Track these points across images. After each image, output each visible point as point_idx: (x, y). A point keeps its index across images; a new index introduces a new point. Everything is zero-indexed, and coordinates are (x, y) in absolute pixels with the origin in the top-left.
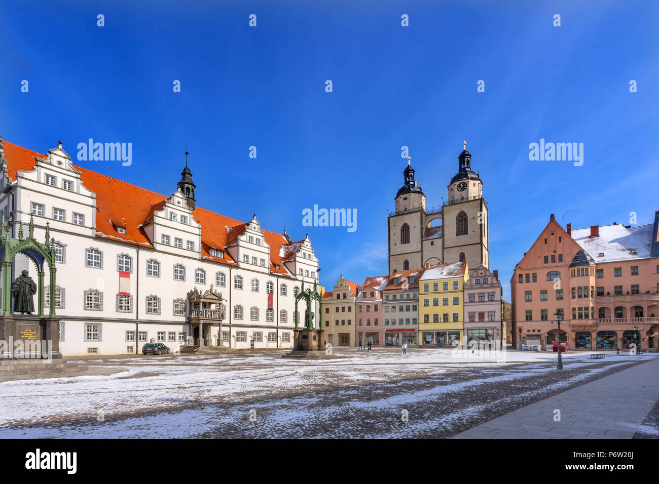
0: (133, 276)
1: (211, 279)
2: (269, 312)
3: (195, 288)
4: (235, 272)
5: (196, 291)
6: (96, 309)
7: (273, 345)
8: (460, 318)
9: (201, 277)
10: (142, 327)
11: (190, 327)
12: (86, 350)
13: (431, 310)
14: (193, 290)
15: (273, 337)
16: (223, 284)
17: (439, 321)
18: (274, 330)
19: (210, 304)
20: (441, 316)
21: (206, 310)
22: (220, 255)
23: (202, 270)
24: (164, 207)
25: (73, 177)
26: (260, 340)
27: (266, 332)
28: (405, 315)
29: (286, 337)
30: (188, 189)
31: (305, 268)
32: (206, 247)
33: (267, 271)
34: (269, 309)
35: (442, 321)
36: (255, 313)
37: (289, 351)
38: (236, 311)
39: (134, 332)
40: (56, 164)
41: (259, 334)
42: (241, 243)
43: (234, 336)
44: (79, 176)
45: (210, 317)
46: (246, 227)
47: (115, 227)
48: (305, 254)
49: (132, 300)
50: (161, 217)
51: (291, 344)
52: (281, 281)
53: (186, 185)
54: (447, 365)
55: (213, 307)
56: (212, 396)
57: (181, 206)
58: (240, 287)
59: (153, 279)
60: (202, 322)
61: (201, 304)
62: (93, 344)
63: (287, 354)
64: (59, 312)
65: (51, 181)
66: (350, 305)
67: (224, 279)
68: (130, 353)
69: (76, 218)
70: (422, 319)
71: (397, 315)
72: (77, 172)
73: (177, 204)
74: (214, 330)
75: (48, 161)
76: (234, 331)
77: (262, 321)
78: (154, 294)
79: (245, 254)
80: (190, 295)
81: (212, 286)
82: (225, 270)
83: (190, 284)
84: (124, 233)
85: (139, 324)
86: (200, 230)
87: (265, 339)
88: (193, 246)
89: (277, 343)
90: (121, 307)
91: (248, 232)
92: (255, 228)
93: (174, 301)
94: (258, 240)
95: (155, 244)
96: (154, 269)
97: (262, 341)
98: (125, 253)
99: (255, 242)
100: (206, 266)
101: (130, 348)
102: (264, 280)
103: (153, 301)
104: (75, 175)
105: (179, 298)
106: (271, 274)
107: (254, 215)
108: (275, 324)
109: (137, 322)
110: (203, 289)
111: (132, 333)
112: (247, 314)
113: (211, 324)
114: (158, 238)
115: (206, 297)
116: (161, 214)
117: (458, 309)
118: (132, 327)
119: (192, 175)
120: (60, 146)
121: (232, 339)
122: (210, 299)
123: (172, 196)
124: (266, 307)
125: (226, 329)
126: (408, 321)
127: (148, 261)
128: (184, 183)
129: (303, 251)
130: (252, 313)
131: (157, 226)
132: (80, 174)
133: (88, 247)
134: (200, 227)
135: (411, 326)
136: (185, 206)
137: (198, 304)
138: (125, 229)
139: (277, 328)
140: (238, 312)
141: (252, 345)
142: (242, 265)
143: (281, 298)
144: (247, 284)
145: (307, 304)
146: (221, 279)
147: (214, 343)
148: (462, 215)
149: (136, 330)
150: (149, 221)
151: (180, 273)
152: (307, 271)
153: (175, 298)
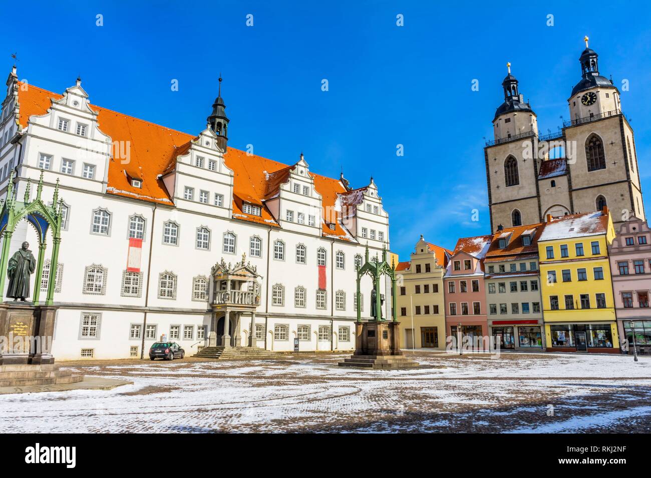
0: (146, 245)
1: (243, 246)
2: (321, 295)
3: (222, 260)
4: (275, 235)
5: (223, 265)
6: (97, 292)
7: (325, 346)
8: (609, 302)
9: (230, 245)
10: (152, 319)
11: (213, 318)
12: (80, 352)
13: (561, 290)
14: (220, 263)
15: (326, 333)
16: (258, 254)
17: (575, 307)
18: (327, 323)
19: (241, 282)
20: (577, 299)
21: (235, 293)
22: (256, 212)
23: (232, 234)
24: (190, 150)
25: (89, 119)
26: (307, 337)
27: (315, 325)
28: (521, 297)
29: (344, 334)
30: (219, 124)
31: (370, 226)
32: (239, 202)
33: (317, 232)
34: (320, 289)
35: (580, 306)
36: (300, 295)
37: (348, 356)
38: (275, 293)
39: (140, 326)
40: (72, 105)
41: (306, 328)
42: (283, 194)
43: (271, 332)
44: (95, 117)
45: (240, 303)
46: (291, 171)
47: (129, 179)
48: (369, 206)
49: (141, 279)
50: (185, 163)
51: (350, 345)
52: (338, 247)
53: (218, 120)
54: (592, 382)
55: (245, 288)
56: (243, 424)
57: (210, 147)
58: (281, 257)
59: (170, 248)
60: (229, 310)
61: (229, 283)
62: (88, 343)
63: (346, 360)
64: (57, 298)
65: (63, 125)
66: (435, 282)
67: (259, 246)
68: (134, 357)
69: (87, 170)
70: (547, 304)
71: (509, 298)
72: (94, 113)
73: (205, 145)
74: (244, 323)
75: (64, 102)
76: (272, 323)
77: (311, 308)
78: (169, 270)
79: (289, 209)
80: (215, 270)
81: (244, 256)
82: (262, 232)
83: (216, 255)
84: (139, 187)
85: (147, 314)
86: (233, 178)
87: (314, 337)
88: (223, 201)
89: (332, 342)
90: (127, 289)
91: (293, 178)
92: (302, 172)
93: (194, 279)
94: (306, 188)
95: (175, 200)
96: (172, 234)
97: (309, 340)
98: (139, 213)
99: (302, 192)
100: (238, 228)
101: (134, 348)
102: (313, 246)
103: (167, 280)
104: (91, 117)
105: (201, 275)
106: (323, 237)
107: (302, 155)
108: (327, 313)
109: (145, 311)
110: (232, 261)
111: (138, 326)
112: (289, 297)
113: (240, 313)
114: (180, 192)
115: (235, 273)
116: (185, 159)
117: (604, 287)
118: (138, 318)
119: (224, 107)
120: (79, 84)
121: (269, 336)
122: (241, 275)
123: (200, 136)
124: (317, 288)
125: (260, 321)
126: (525, 306)
127: (166, 224)
128: (215, 117)
129: (366, 202)
130: (296, 296)
131: (180, 175)
132: (97, 115)
133: (96, 207)
134: (233, 174)
135: (531, 315)
136: (215, 147)
137: (225, 284)
138: (141, 181)
139: (331, 319)
140: (278, 293)
141: (296, 346)
142: (284, 225)
143: (337, 272)
144: (290, 252)
145: (374, 281)
146: (256, 245)
147: (243, 342)
148: (594, 139)
149: (143, 322)
150: (170, 170)
151: (203, 239)
152: (373, 231)
153: (196, 276)
